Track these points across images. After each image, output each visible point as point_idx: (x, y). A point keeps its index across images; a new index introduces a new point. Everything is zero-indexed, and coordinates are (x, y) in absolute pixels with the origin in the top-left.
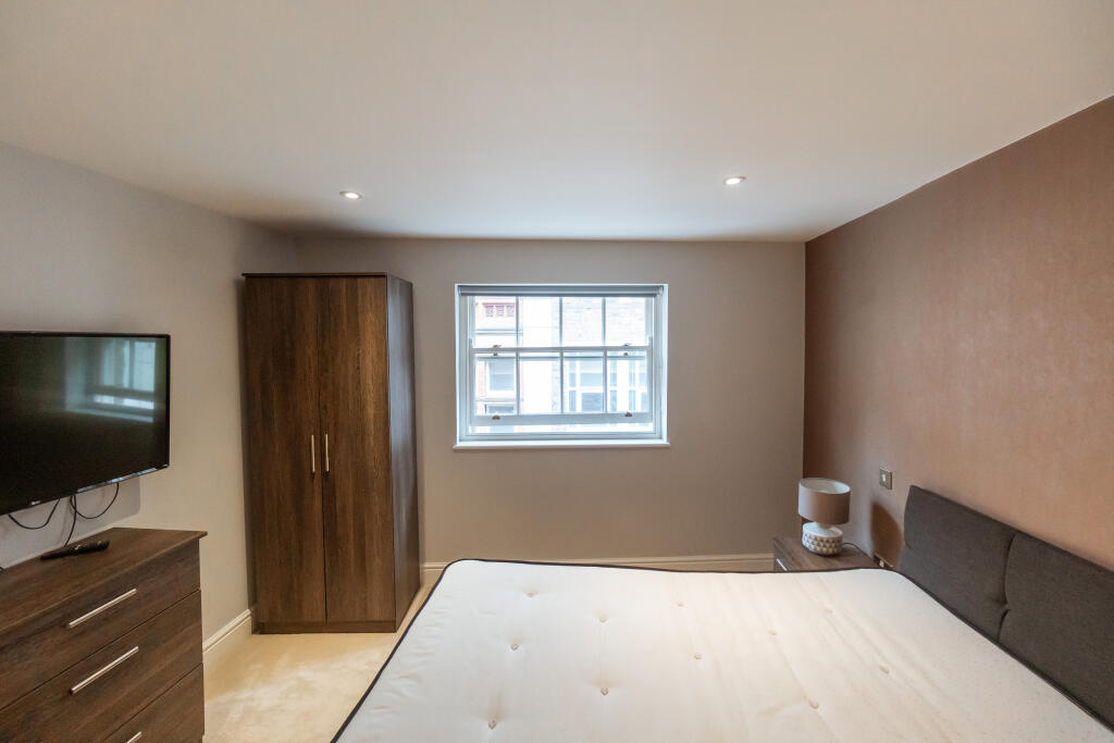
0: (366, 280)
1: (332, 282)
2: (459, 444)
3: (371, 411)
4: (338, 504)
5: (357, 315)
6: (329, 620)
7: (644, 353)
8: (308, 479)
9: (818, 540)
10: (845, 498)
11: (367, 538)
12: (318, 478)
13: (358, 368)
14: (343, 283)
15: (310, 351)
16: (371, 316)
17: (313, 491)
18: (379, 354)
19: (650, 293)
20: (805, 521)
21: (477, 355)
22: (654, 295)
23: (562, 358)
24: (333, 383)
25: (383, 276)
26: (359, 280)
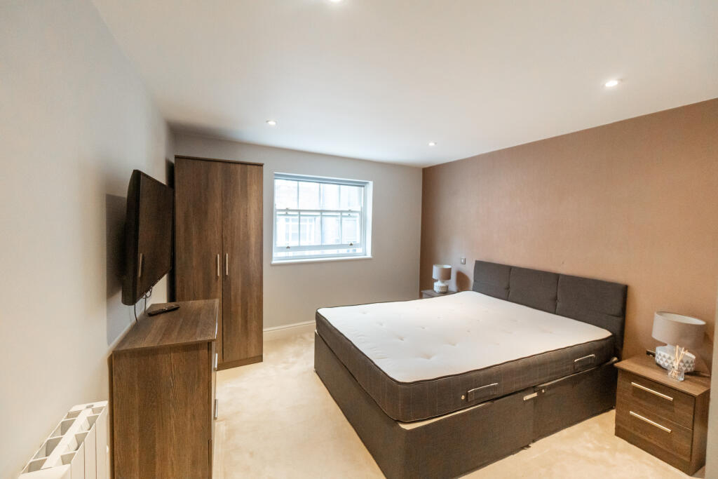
0: (252, 167)
1: (232, 166)
2: (274, 262)
3: (253, 240)
4: (232, 293)
5: (246, 186)
6: (225, 361)
7: (358, 214)
8: (213, 281)
9: (442, 287)
10: (450, 269)
11: (249, 311)
12: (220, 279)
13: (247, 216)
14: (239, 167)
15: (218, 205)
16: (254, 187)
17: (217, 289)
18: (259, 208)
19: (362, 185)
20: (436, 281)
21: (278, 213)
22: (364, 186)
23: (322, 216)
24: (232, 224)
25: (261, 165)
26: (249, 166)
